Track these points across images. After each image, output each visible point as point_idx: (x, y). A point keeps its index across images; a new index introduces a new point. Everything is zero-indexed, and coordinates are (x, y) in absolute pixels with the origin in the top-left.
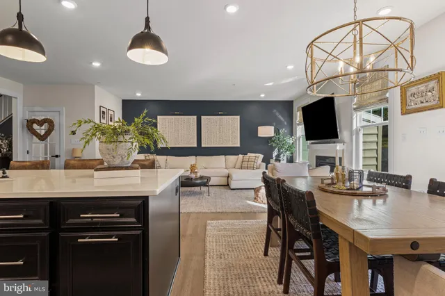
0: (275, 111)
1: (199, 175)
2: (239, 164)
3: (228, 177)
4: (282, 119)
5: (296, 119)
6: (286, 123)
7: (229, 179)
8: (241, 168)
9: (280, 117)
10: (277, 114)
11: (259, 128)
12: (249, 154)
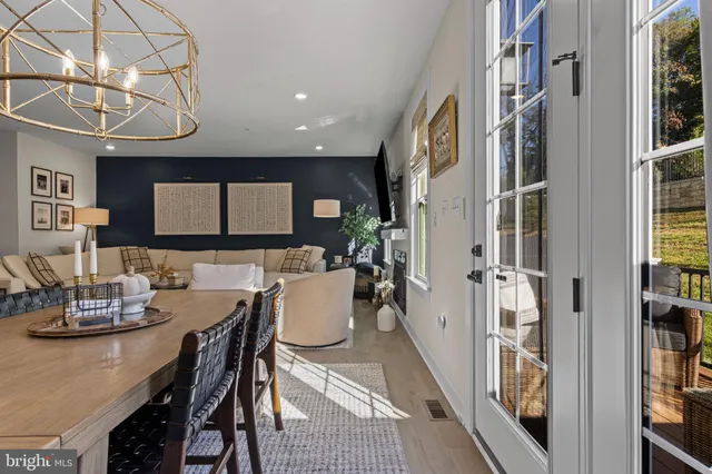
0: (351, 174)
1: (178, 282)
4: (364, 188)
6: (370, 195)
9: (360, 184)
10: (356, 179)
11: (316, 202)
12: (305, 247)
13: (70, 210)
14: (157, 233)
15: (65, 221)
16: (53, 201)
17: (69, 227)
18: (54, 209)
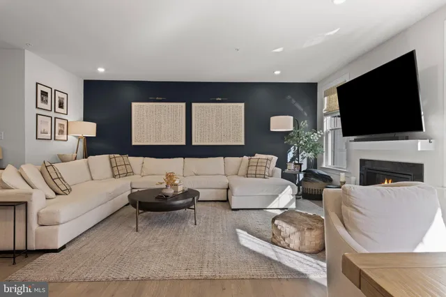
1: (180, 189)
2: (243, 171)
3: (228, 189)
5: (323, 107)
6: (306, 114)
7: (229, 191)
8: (247, 175)
10: (294, 101)
12: (258, 156)
13: (65, 123)
14: (134, 143)
15: (61, 132)
16: (52, 114)
17: (64, 137)
18: (54, 121)
